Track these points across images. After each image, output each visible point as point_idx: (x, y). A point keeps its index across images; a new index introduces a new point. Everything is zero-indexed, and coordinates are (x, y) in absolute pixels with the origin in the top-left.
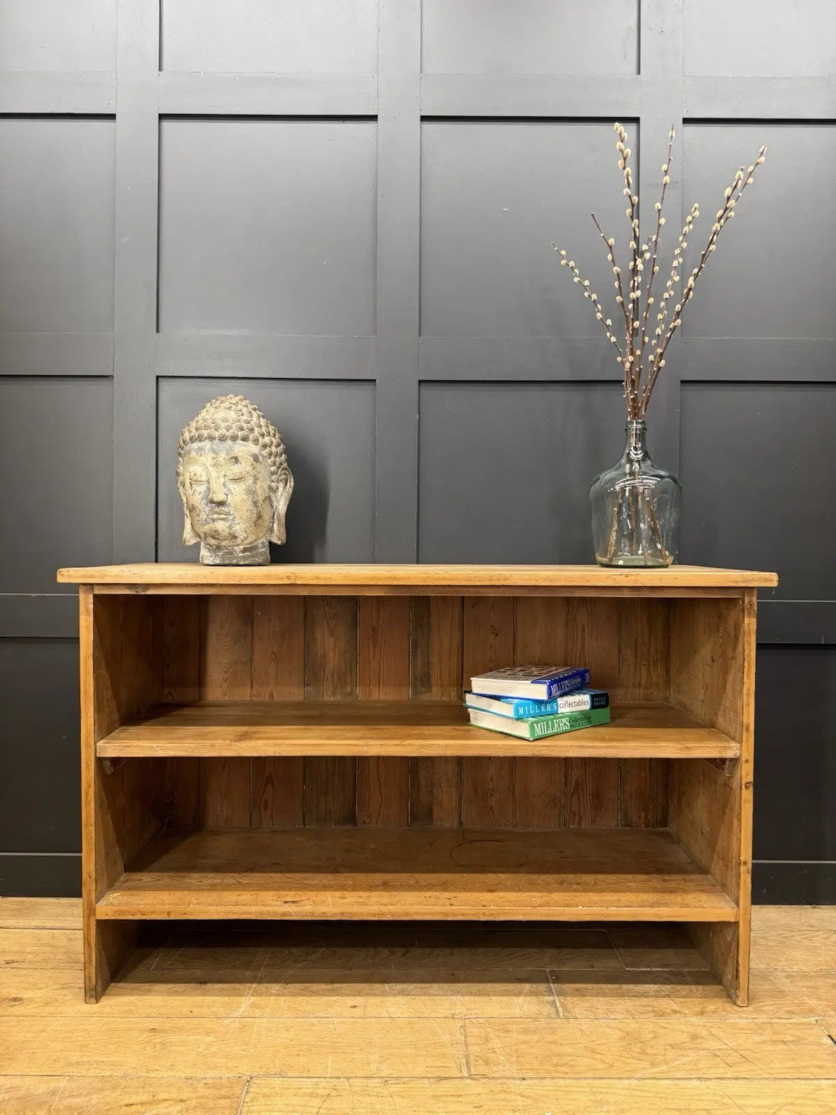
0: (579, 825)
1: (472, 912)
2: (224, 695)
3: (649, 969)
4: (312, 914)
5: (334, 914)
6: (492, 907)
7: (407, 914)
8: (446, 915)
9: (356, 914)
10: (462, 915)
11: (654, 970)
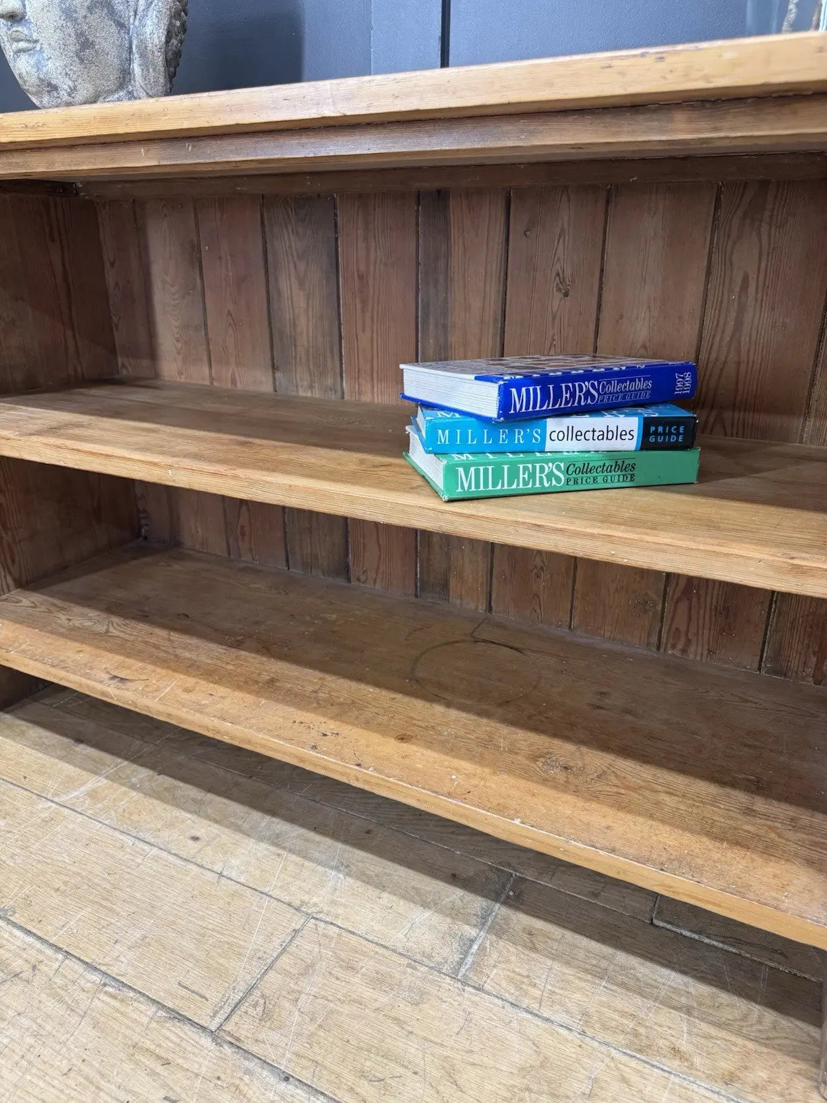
0: (684, 651)
1: (339, 769)
2: (180, 373)
3: (696, 937)
4: (134, 704)
5: (159, 713)
6: (370, 772)
7: (249, 742)
8: (302, 761)
9: (184, 721)
10: (325, 768)
11: (706, 941)
